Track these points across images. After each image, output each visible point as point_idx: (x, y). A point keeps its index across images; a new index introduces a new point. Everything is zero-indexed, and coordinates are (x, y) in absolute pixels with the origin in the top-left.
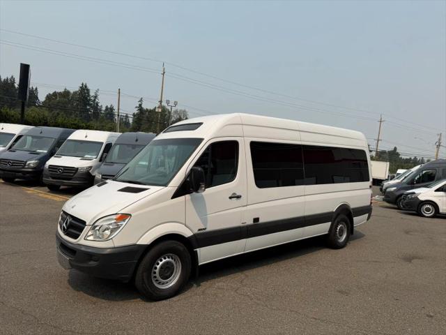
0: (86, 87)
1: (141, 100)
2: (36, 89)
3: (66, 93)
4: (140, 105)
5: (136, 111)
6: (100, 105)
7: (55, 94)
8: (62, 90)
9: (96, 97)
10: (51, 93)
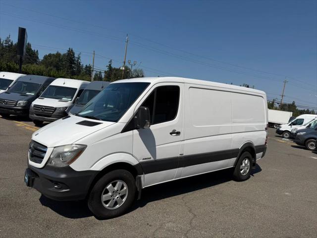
0: (72, 51)
1: (111, 61)
2: (37, 51)
3: (58, 55)
4: (110, 65)
5: (107, 69)
6: (81, 64)
7: (50, 55)
8: (55, 53)
9: (79, 58)
10: (48, 54)
